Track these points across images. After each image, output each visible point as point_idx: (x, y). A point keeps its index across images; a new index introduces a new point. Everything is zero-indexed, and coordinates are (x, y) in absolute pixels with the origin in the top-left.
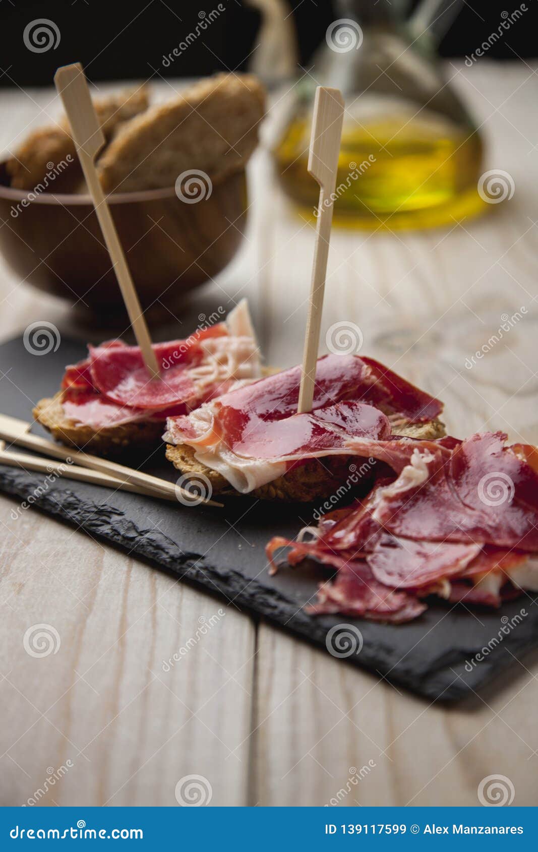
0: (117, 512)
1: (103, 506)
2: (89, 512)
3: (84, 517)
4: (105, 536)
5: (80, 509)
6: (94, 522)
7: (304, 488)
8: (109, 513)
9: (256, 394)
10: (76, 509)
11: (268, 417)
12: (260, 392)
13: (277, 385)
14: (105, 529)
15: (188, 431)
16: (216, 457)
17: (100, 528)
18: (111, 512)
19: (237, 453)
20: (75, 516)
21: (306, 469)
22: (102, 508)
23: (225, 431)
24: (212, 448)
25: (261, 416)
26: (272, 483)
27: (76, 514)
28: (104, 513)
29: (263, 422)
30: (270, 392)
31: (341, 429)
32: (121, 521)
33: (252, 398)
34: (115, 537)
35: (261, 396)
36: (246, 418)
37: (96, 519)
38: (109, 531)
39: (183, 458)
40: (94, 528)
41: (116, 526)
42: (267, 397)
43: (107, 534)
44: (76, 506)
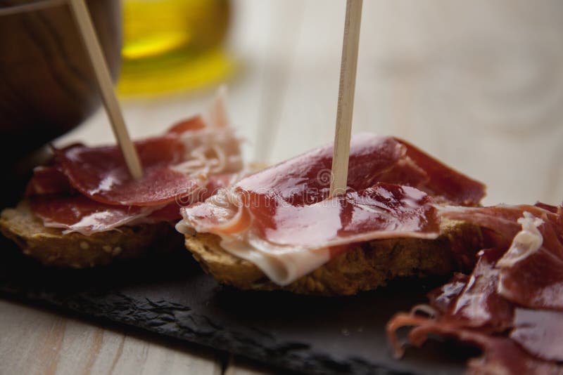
0: (180, 307)
1: (160, 302)
2: (145, 311)
3: (140, 317)
4: (172, 335)
5: (133, 308)
6: (154, 321)
7: (346, 279)
8: (170, 310)
9: (279, 177)
10: (127, 308)
11: (296, 201)
12: (284, 175)
13: (300, 168)
14: (170, 327)
15: (209, 218)
16: (247, 246)
17: (162, 327)
18: (172, 309)
19: (271, 240)
20: (128, 316)
21: (347, 257)
22: (160, 305)
23: (253, 217)
24: (239, 236)
25: (289, 200)
26: (312, 274)
27: (129, 314)
28: (164, 310)
29: (293, 206)
30: (294, 175)
31: (385, 211)
32: (189, 317)
33: (275, 182)
34: (187, 335)
35: (284, 180)
36: (273, 204)
37: (156, 318)
38: (176, 330)
39: (207, 248)
40: (156, 328)
41: (185, 323)
42: (292, 181)
43: (175, 332)
44: (126, 305)
